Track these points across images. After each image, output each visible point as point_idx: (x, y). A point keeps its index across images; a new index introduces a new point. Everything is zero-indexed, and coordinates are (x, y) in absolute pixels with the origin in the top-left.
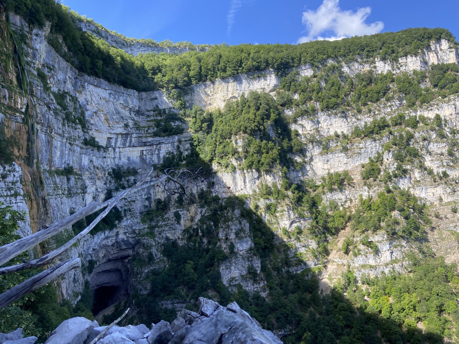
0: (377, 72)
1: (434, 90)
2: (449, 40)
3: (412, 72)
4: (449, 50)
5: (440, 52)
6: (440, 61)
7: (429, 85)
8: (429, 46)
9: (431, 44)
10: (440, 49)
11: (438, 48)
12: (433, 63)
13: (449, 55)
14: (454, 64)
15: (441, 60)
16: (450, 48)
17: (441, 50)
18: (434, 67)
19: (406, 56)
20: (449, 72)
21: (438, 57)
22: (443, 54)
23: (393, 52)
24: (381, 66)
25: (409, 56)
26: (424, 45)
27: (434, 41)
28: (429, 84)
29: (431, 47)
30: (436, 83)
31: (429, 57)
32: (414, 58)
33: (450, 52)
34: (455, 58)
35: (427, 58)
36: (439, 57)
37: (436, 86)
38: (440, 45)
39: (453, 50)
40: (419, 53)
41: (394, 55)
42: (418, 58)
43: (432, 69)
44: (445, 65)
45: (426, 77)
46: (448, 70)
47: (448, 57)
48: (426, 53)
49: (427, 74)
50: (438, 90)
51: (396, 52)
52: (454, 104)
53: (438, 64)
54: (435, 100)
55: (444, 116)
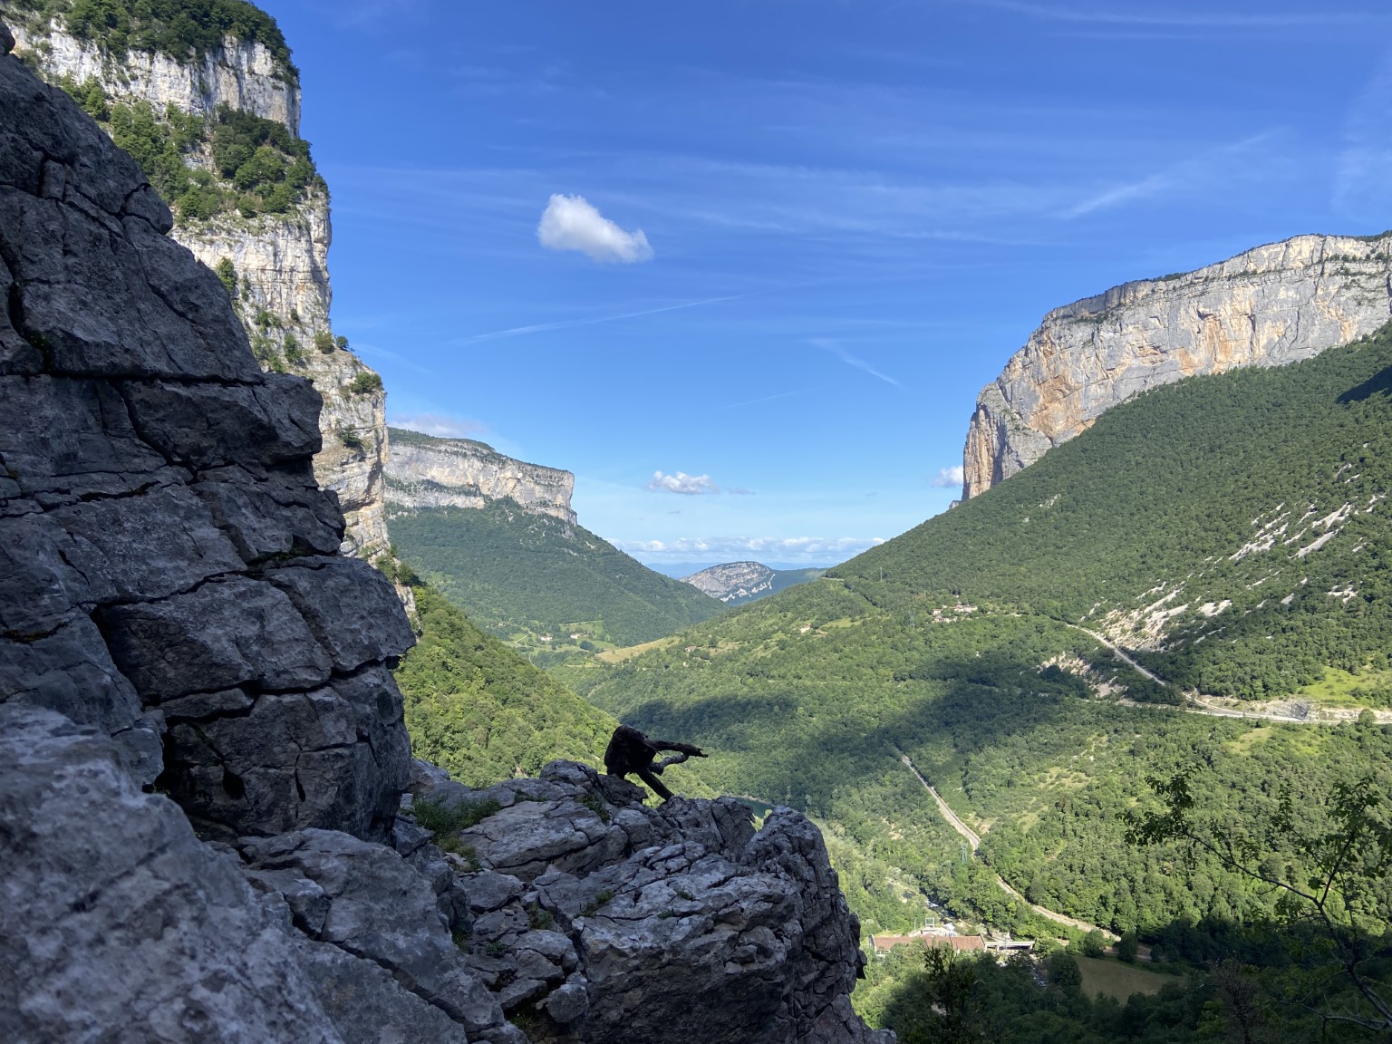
0: (53, 70)
1: (221, 185)
2: (274, 53)
3: (164, 109)
4: (272, 80)
5: (247, 76)
6: (245, 104)
7: (209, 165)
8: (222, 47)
9: (227, 45)
10: (250, 68)
11: (244, 62)
12: (226, 103)
13: (271, 97)
14: (282, 126)
15: (249, 102)
16: (275, 76)
17: (252, 72)
18: (226, 115)
19: (152, 52)
20: (267, 147)
21: (240, 91)
22: (256, 86)
23: (112, 22)
24: (70, 55)
25: (160, 56)
26: (205, 38)
27: (235, 39)
28: (211, 161)
29: (226, 51)
30: (231, 168)
31: (217, 81)
32: (174, 69)
33: (275, 88)
34: (284, 111)
35: (211, 81)
36: (245, 91)
37: (228, 174)
38: (251, 59)
39: (283, 84)
40: (189, 57)
41: (113, 32)
42: (186, 72)
43: (223, 120)
44: (256, 120)
45: (204, 140)
46: (264, 136)
47: (268, 100)
48: (210, 64)
49: (207, 131)
50: (235, 188)
51: (122, 26)
52: (273, 244)
53: (241, 111)
54: (224, 215)
55: (245, 270)
